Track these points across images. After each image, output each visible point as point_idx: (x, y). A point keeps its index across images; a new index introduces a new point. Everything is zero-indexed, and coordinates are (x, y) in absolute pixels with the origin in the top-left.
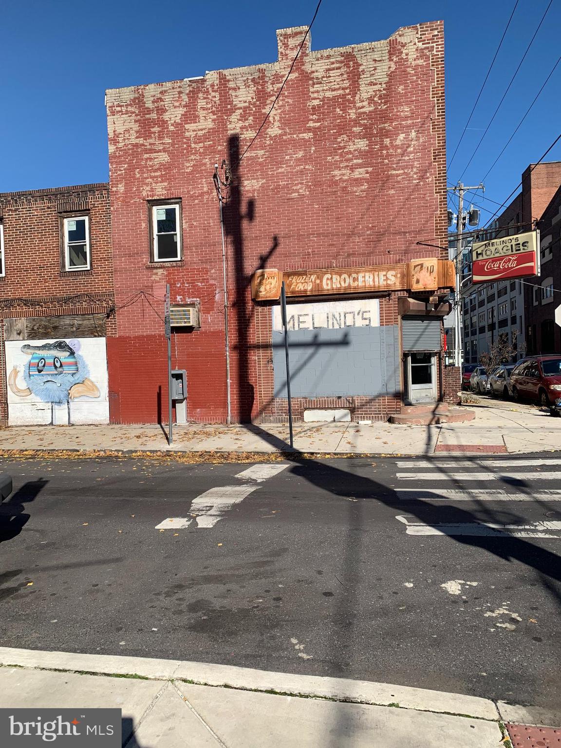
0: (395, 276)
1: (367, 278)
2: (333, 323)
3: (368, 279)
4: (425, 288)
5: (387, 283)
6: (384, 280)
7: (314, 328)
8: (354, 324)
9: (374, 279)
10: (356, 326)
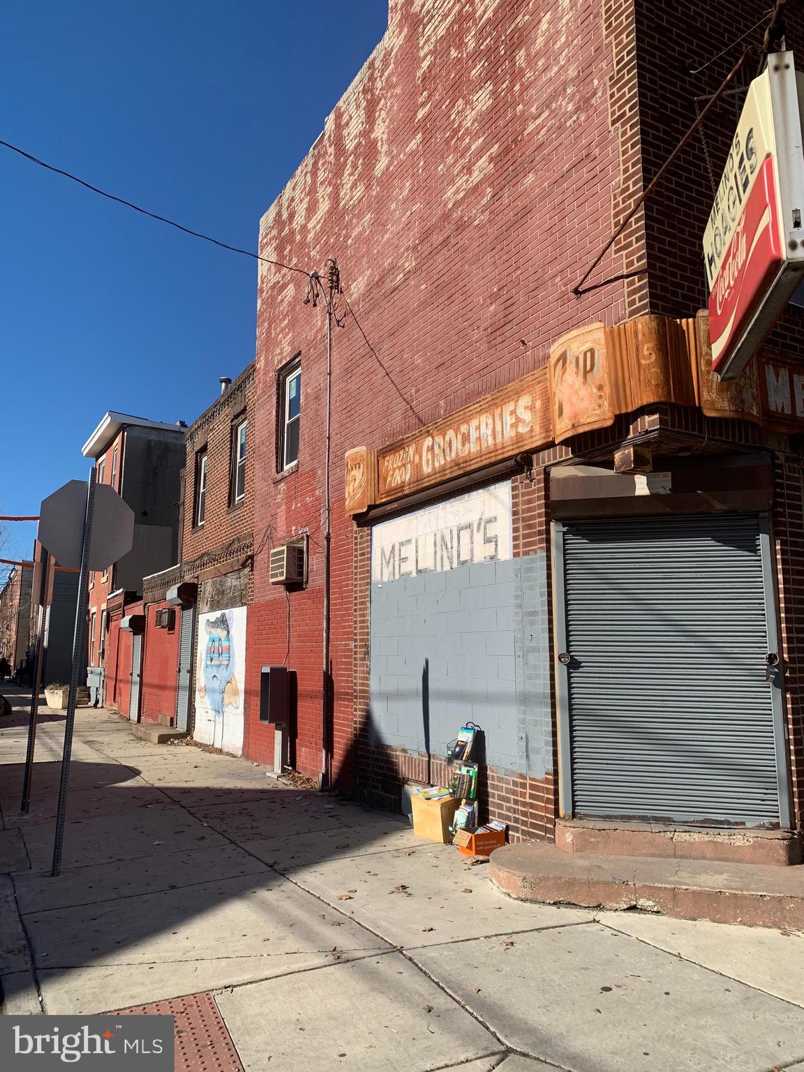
0: (531, 409)
1: (483, 427)
2: (442, 556)
3: (485, 432)
4: (573, 426)
5: (517, 432)
6: (512, 426)
7: (419, 572)
8: (472, 559)
9: (494, 428)
10: (475, 562)
